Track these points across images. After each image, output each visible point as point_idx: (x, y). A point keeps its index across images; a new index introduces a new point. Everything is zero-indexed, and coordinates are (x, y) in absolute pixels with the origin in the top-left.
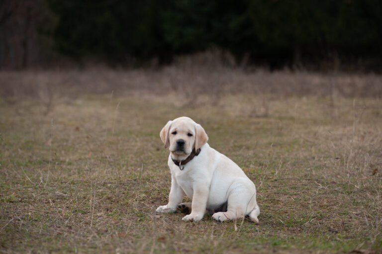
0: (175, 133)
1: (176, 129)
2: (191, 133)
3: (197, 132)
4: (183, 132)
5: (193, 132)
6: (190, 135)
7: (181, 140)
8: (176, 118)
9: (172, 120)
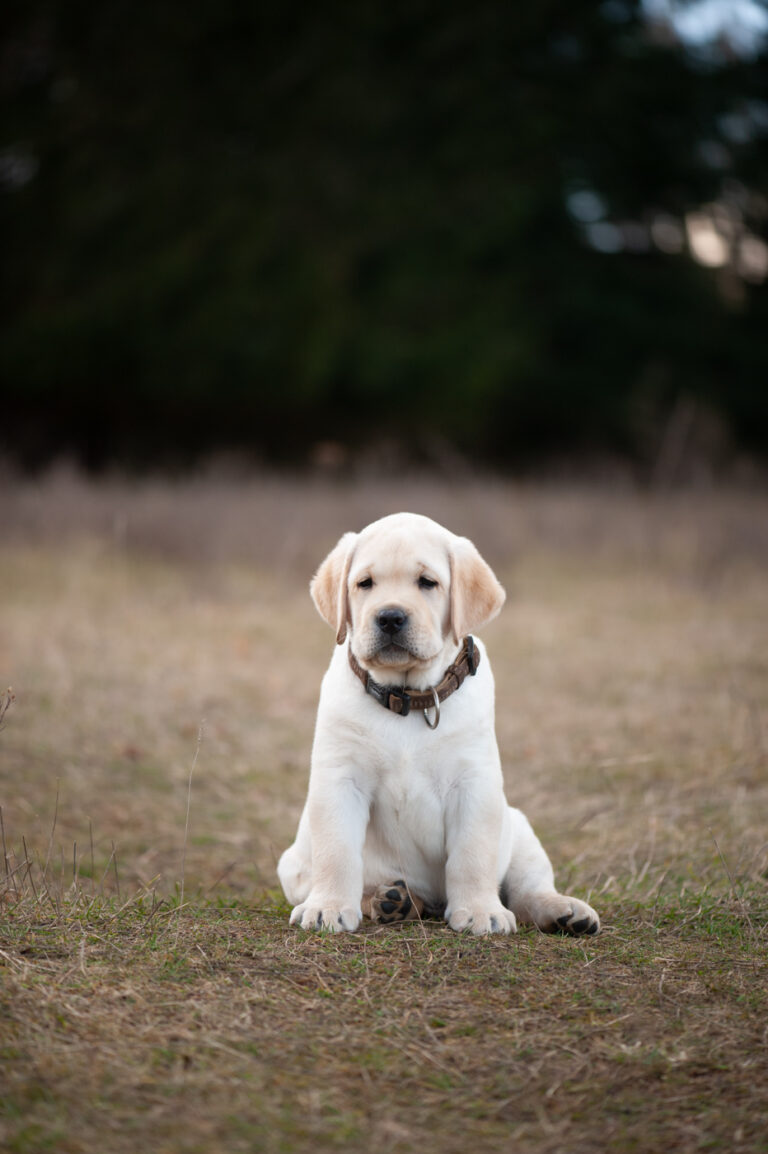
0: (367, 584)
1: (368, 568)
2: (431, 576)
3: (457, 566)
4: (396, 575)
5: (439, 570)
6: (425, 583)
7: (392, 607)
8: (373, 521)
9: (358, 530)
